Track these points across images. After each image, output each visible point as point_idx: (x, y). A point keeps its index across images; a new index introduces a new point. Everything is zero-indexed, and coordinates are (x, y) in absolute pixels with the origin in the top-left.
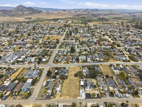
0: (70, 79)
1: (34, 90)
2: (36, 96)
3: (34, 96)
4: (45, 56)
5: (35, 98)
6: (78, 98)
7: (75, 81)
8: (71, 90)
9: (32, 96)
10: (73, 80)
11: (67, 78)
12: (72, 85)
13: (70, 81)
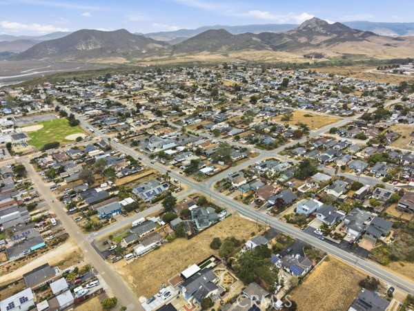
0: (194, 243)
1: (112, 224)
3: (98, 235)
4: (220, 162)
5: (94, 240)
6: (143, 299)
7: (196, 255)
8: (157, 271)
9: (96, 233)
10: (195, 251)
11: (189, 237)
12: (176, 262)
13: (187, 249)
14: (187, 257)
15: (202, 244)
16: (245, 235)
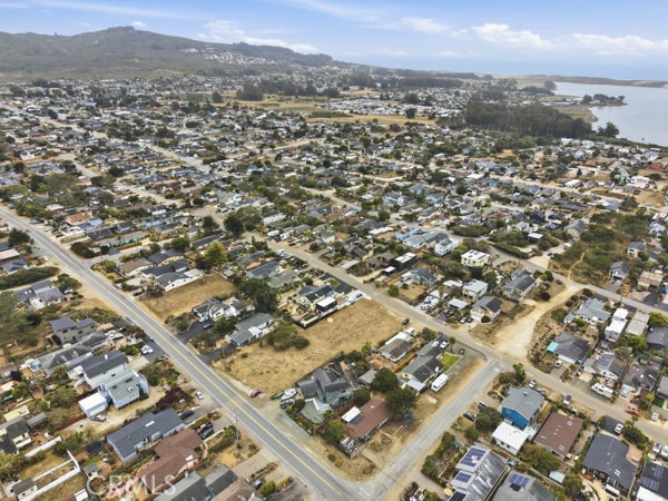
0: (333, 348)
1: (490, 389)
2: (482, 366)
3: (491, 369)
5: (486, 359)
7: (326, 334)
9: (497, 370)
10: (328, 339)
11: (342, 357)
12: (350, 327)
13: (340, 342)
14: (338, 332)
15: (322, 347)
16: (256, 357)
